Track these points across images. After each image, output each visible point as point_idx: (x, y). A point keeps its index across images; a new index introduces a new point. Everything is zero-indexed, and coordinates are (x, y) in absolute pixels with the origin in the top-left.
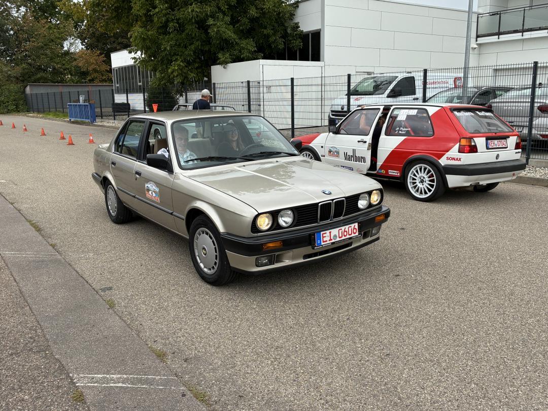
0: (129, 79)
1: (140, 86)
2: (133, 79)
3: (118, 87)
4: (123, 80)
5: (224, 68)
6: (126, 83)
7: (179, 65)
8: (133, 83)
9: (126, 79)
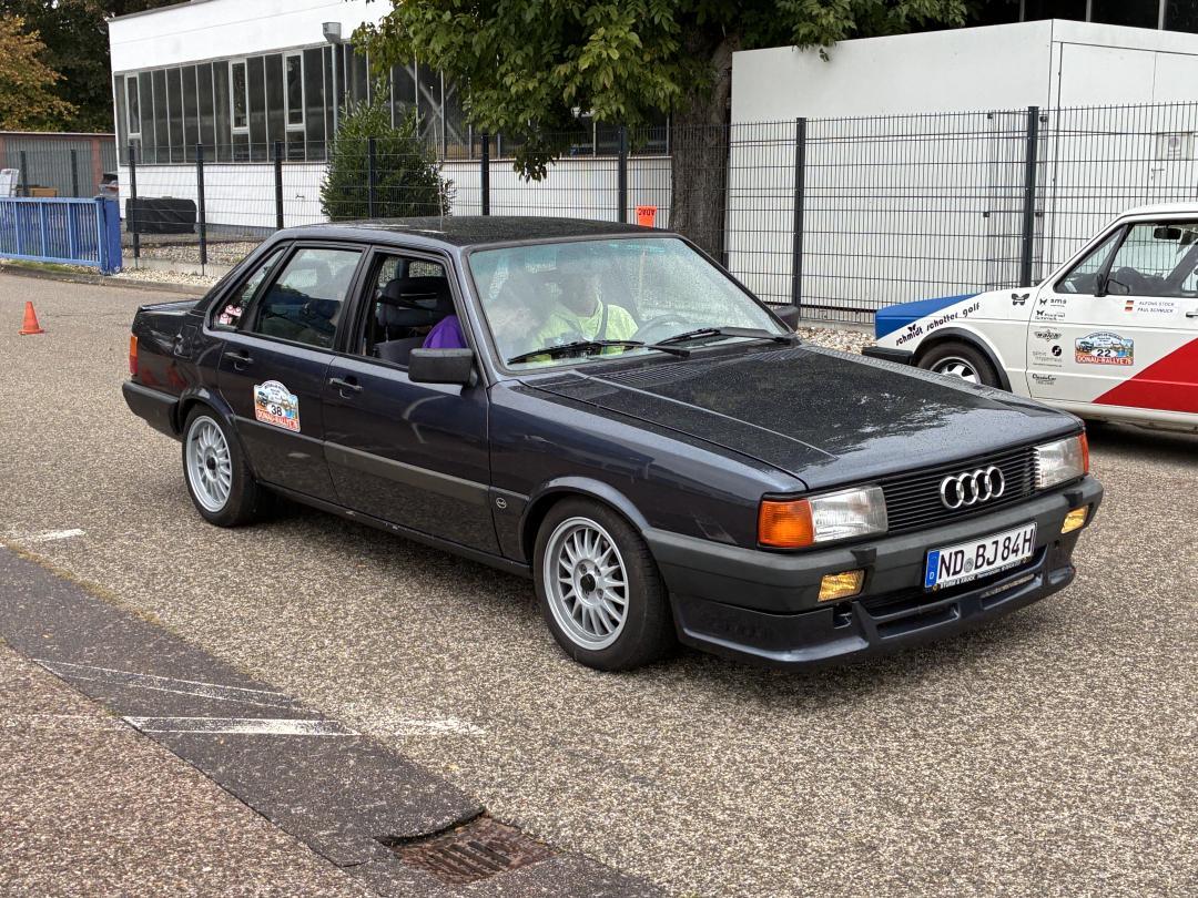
0: (191, 113)
1: (242, 138)
2: (207, 111)
3: (132, 141)
4: (162, 114)
5: (825, 57)
6: (176, 127)
7: (623, 44)
8: (207, 130)
9: (176, 114)
